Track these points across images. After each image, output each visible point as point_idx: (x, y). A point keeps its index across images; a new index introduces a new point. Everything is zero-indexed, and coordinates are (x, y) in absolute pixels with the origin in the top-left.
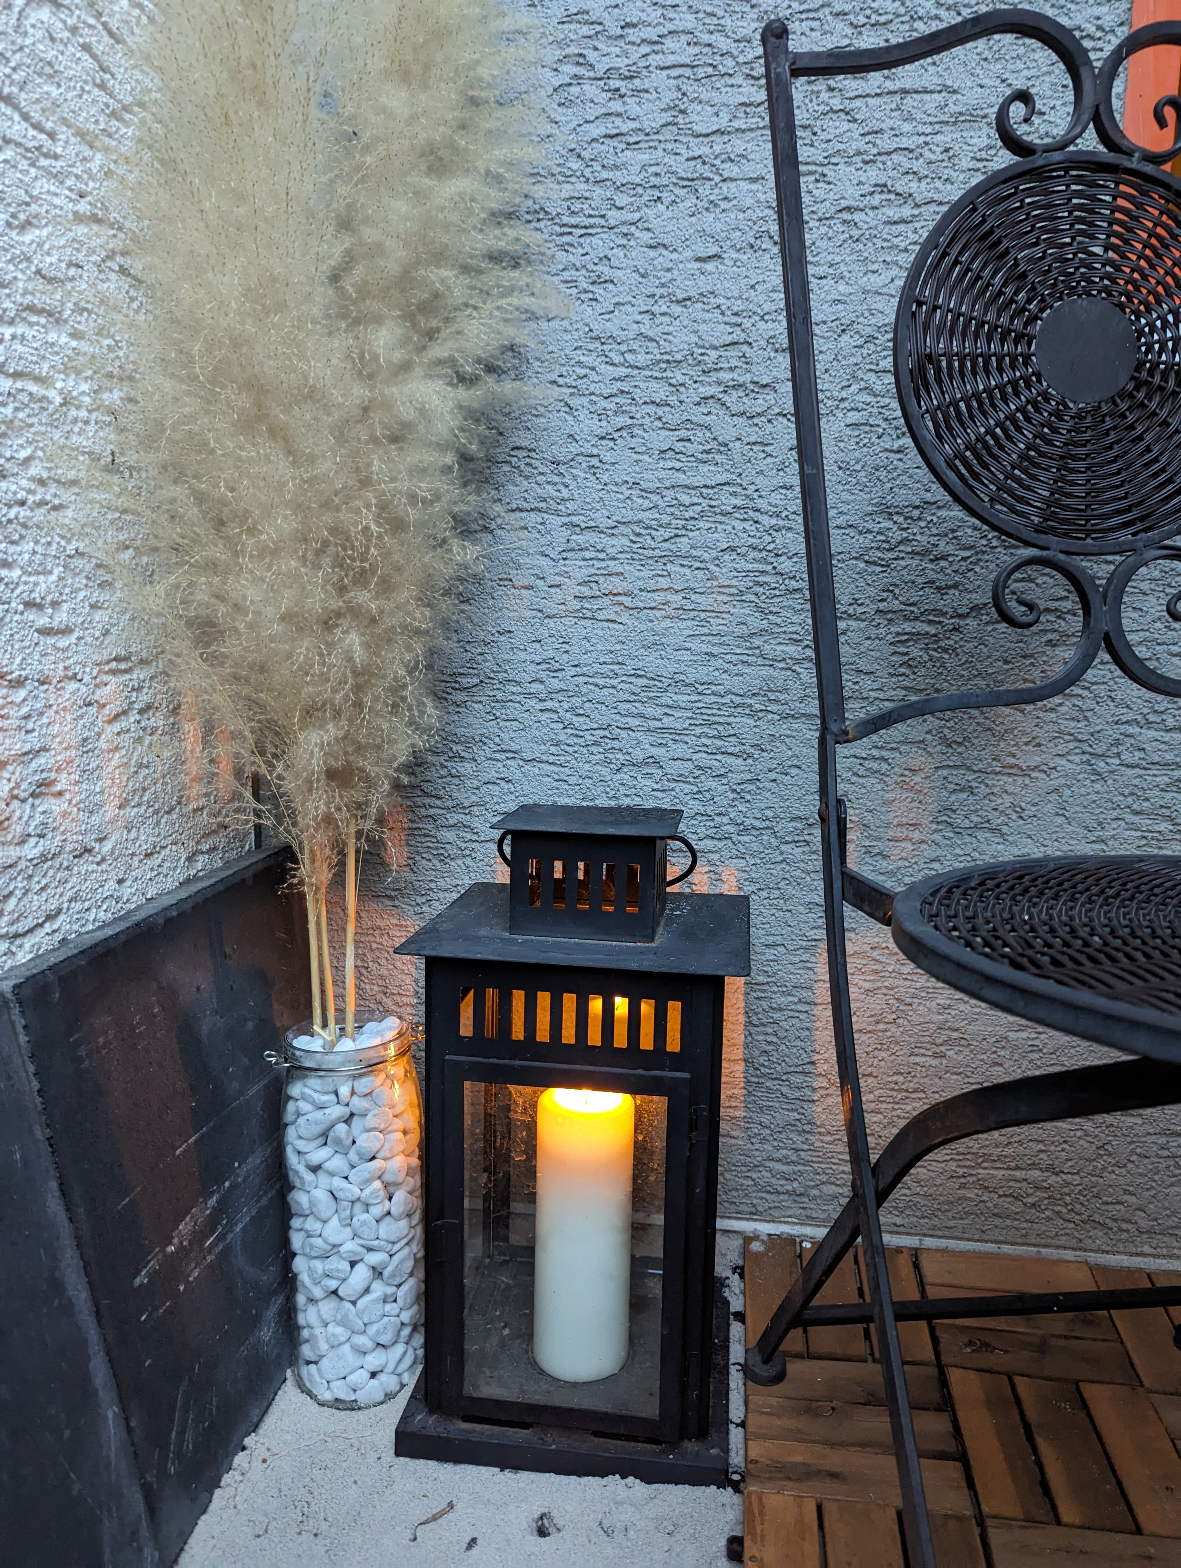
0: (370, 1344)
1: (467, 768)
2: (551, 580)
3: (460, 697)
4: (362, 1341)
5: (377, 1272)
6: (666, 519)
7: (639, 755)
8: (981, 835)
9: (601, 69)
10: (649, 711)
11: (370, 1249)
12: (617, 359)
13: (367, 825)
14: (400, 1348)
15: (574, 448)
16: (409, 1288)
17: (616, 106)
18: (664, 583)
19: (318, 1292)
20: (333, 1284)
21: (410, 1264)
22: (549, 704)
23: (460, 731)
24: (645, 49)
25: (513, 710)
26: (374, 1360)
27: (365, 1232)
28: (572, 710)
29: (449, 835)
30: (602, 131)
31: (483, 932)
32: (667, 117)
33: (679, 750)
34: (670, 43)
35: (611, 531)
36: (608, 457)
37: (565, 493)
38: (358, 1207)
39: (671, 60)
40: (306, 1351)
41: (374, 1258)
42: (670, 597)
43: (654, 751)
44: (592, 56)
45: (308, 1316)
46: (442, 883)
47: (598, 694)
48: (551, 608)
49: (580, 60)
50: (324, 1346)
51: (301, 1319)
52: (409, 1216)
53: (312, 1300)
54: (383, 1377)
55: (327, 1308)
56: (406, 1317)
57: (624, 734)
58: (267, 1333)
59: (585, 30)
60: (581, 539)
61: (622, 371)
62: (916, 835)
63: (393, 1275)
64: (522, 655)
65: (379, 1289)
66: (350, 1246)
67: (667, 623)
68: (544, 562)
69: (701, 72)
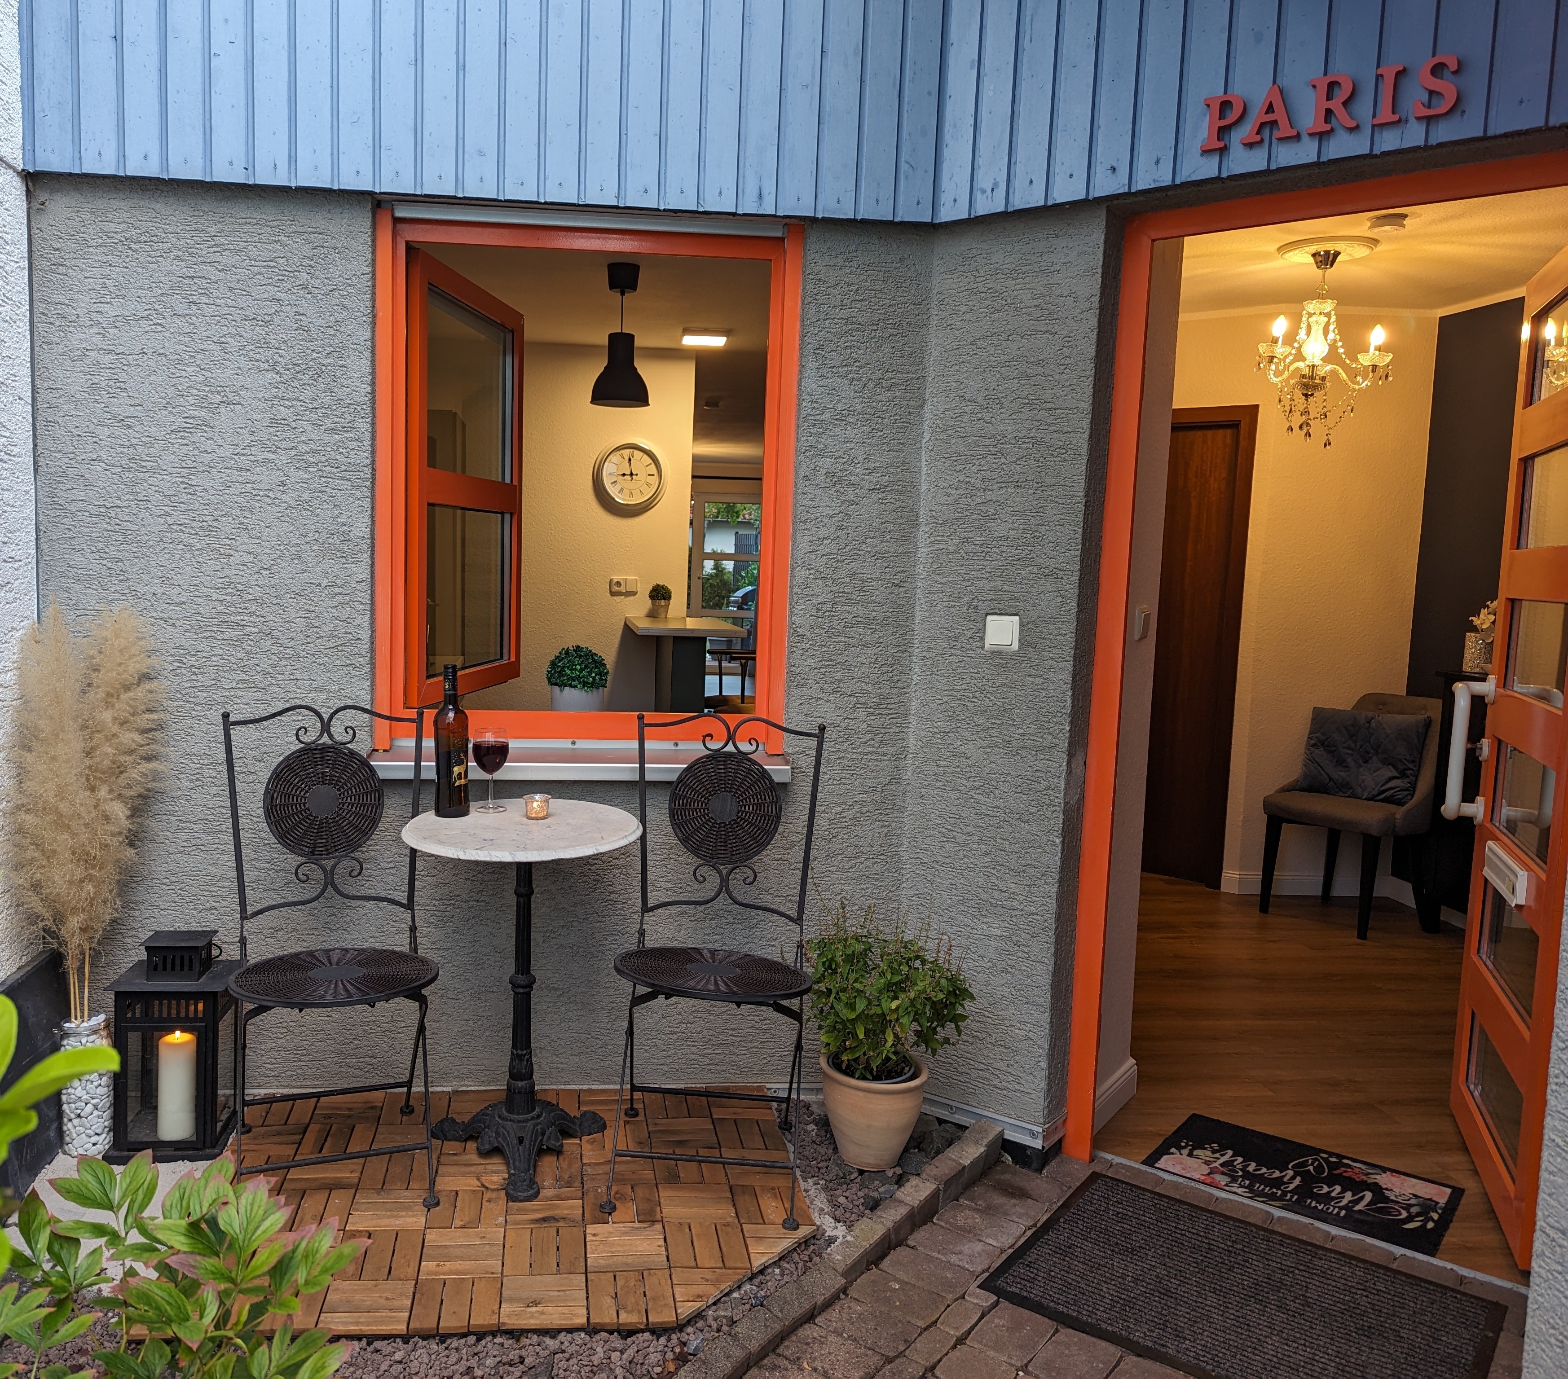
0: (93, 1133)
1: (137, 913)
2: (171, 840)
3: (134, 885)
4: (88, 1131)
5: (96, 1107)
6: (217, 818)
7: (208, 906)
8: (340, 932)
9: (188, 665)
10: (212, 889)
11: (93, 1098)
12: (197, 762)
13: (93, 945)
14: (104, 1135)
15: (180, 793)
16: (108, 1114)
17: (194, 677)
18: (217, 841)
19: (73, 1116)
20: (79, 1111)
21: (108, 1104)
22: (171, 887)
23: (133, 899)
24: (205, 660)
25: (156, 890)
26: (95, 1139)
27: (91, 1091)
28: (181, 889)
29: (129, 940)
30: (189, 685)
31: (137, 981)
32: (213, 682)
33: (225, 903)
34: (214, 659)
35: (195, 823)
36: (194, 796)
37: (177, 809)
38: (89, 1083)
39: (214, 664)
40: (67, 1139)
41: (94, 1101)
42: (219, 846)
43: (214, 904)
44: (185, 660)
45: (68, 1126)
46: (125, 960)
47: (191, 883)
48: (172, 850)
49: (180, 661)
50: (75, 1135)
51: (65, 1128)
52: (108, 1087)
53: (70, 1120)
54: (97, 1146)
55: (76, 1122)
56: (106, 1124)
57: (202, 898)
58: (52, 1134)
59: (182, 652)
60: (183, 825)
61: (199, 766)
62: (316, 933)
63: (102, 1107)
64: (160, 869)
65: (96, 1113)
66: (85, 1097)
67: (218, 856)
68: (169, 834)
69: (225, 668)
